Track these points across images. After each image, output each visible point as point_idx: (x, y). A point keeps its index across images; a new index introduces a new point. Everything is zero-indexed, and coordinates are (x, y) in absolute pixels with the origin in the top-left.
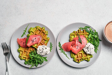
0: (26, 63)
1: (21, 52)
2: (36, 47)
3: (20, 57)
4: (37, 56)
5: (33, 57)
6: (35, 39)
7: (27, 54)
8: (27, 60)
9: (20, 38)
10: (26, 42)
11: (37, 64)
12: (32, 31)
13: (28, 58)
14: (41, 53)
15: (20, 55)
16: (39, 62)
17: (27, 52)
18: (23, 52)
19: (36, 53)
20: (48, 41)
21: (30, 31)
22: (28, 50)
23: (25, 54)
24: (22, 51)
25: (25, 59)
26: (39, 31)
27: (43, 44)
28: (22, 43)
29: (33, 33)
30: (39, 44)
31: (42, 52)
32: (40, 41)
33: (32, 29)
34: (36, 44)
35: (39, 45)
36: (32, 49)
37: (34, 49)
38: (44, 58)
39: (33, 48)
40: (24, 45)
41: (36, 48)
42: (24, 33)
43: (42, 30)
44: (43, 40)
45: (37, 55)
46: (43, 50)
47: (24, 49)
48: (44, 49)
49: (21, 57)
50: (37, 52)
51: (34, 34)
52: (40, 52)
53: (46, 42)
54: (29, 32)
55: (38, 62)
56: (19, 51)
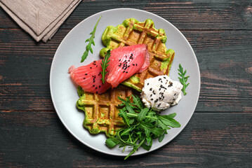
0: (111, 142)
1: (89, 110)
2: (138, 85)
3: (87, 126)
4: (147, 115)
5: (132, 121)
6: (131, 58)
7: (112, 113)
8: (112, 133)
9: (77, 65)
10: (100, 74)
11: (149, 140)
12: (114, 36)
13: (115, 126)
14: (158, 103)
15: (89, 120)
16: (155, 131)
17: (109, 107)
18: (96, 107)
19: (139, 106)
20: (172, 60)
21: (109, 36)
22: (110, 99)
23: (102, 115)
24: (92, 106)
25: (104, 129)
26: (137, 35)
27: (156, 72)
28: (89, 78)
29: (116, 44)
30: (143, 74)
31: (162, 97)
32: (145, 65)
33: (111, 31)
34: (134, 75)
35: (145, 78)
36: (123, 93)
37: (130, 94)
38: (166, 117)
39: (127, 89)
40: (97, 83)
41: (138, 88)
42: (88, 49)
43: (146, 30)
44: (156, 62)
45: (144, 111)
46: (162, 90)
47: (96, 97)
48: (166, 86)
49: (91, 125)
50: (144, 100)
51: (122, 44)
52: (155, 97)
53: (164, 66)
54: (104, 43)
55: (151, 133)
56: (80, 109)
